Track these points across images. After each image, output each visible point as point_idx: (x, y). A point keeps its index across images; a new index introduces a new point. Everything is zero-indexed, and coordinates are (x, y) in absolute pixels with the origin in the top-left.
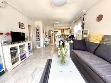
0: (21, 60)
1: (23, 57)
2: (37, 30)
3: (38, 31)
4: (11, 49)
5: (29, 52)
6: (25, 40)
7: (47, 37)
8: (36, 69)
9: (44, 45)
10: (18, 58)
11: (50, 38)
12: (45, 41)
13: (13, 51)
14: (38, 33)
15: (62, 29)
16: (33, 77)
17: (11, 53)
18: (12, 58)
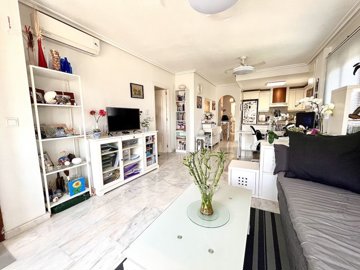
0: (125, 178)
1: (131, 171)
2: (180, 98)
3: (181, 104)
4: (104, 148)
5: (148, 159)
6: (139, 128)
7: (212, 120)
8: (147, 210)
9: (199, 144)
10: (118, 171)
11: (225, 123)
12: (202, 132)
13: (107, 152)
14: (181, 108)
15: (275, 90)
16: (130, 227)
17: (103, 157)
18: (104, 169)
